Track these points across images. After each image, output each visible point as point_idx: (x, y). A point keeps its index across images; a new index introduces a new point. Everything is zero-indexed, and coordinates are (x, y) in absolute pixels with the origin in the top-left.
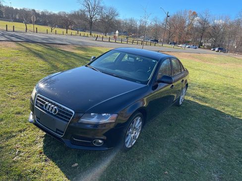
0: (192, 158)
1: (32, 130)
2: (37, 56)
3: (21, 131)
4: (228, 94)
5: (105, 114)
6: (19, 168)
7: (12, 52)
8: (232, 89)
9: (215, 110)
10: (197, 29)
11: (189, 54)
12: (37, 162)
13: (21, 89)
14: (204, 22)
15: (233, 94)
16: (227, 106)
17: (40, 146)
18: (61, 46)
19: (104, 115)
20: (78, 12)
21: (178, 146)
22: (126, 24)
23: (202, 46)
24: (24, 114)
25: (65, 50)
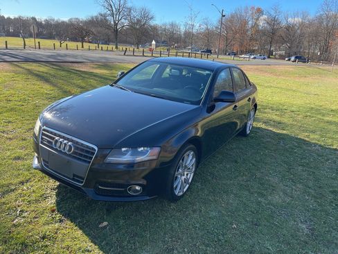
0: (268, 204)
1: (39, 181)
2: (41, 80)
3: (22, 183)
4: (313, 117)
5: (142, 149)
6: (22, 233)
7: (5, 76)
8: (317, 110)
9: (297, 138)
10: (264, 33)
11: (256, 66)
12: (48, 224)
13: (20, 125)
14: (273, 22)
15: (319, 116)
16: (313, 132)
17: (51, 202)
18: (76, 65)
19: (140, 149)
20: (96, 17)
21: (249, 190)
22: (165, 31)
23: (272, 55)
24: (26, 160)
25: (81, 69)
